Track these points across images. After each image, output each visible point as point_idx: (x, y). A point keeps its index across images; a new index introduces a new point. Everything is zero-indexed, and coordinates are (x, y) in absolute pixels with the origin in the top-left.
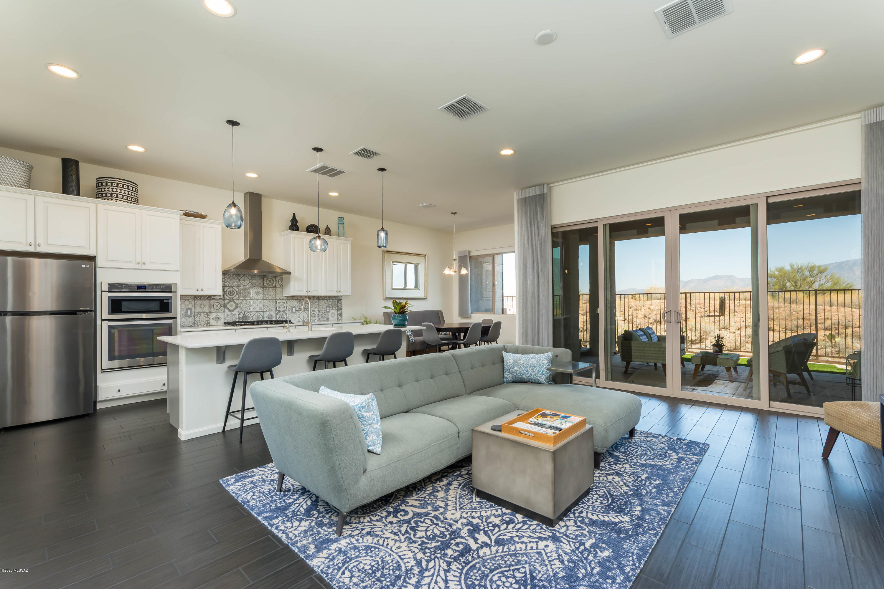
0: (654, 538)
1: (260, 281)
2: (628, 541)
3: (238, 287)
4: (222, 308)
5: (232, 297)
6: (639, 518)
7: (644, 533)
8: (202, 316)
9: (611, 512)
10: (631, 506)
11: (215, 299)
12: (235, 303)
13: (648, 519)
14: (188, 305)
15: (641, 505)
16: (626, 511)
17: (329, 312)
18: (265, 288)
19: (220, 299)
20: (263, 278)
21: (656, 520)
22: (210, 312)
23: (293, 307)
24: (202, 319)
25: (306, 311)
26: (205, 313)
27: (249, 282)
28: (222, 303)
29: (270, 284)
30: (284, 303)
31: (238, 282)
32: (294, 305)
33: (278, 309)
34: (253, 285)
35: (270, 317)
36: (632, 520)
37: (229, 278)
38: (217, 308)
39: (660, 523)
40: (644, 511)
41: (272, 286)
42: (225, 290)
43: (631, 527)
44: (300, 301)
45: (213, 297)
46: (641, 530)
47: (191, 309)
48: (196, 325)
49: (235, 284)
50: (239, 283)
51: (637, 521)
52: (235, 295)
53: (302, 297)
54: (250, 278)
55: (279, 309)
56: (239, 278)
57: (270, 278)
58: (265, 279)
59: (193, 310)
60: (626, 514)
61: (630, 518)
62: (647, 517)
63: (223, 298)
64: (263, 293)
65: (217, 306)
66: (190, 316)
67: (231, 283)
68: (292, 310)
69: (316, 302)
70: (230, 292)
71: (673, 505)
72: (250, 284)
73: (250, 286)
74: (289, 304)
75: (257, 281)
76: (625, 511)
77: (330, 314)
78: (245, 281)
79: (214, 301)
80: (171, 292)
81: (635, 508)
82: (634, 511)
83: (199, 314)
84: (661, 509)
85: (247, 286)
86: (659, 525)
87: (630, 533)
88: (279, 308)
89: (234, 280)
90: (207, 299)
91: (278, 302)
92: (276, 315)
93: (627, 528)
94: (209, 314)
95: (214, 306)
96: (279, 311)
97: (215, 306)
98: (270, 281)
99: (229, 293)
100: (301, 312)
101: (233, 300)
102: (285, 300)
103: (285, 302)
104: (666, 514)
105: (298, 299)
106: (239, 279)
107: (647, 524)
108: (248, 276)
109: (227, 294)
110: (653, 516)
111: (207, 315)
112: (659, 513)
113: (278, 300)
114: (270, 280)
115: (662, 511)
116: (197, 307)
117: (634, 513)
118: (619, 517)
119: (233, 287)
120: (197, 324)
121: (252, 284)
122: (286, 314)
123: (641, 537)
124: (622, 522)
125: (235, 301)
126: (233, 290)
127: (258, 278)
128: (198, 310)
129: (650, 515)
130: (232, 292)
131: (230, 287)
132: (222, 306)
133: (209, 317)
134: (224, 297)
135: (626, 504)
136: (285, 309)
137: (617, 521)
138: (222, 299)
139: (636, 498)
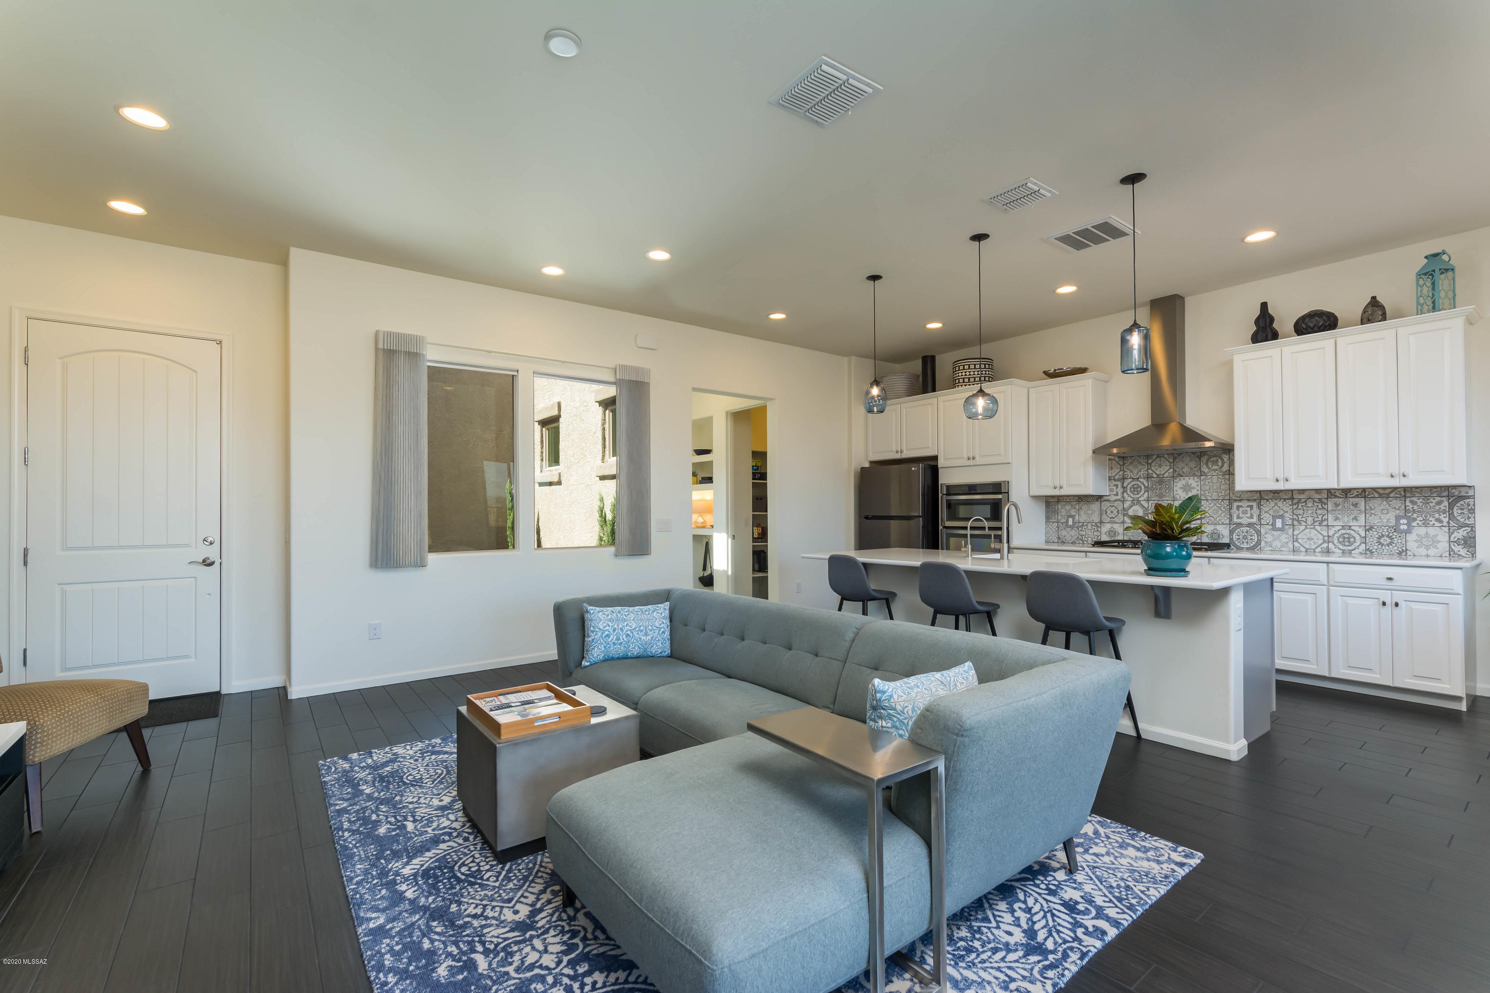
0: (348, 873)
1: (1192, 464)
2: (375, 853)
3: (1148, 478)
4: (1121, 516)
5: (1137, 496)
6: (394, 883)
7: (366, 872)
8: (1090, 527)
9: (437, 864)
10: (424, 890)
11: (1108, 501)
12: (1143, 506)
13: (380, 890)
14: (1069, 511)
15: (412, 902)
16: (420, 879)
17: (1408, 531)
18: (1203, 477)
19: (1116, 500)
20: (1200, 457)
21: (366, 896)
22: (1101, 522)
23: (1275, 518)
24: (1090, 533)
25: (1318, 528)
26: (1094, 524)
27: (1168, 467)
28: (1120, 508)
29: (1214, 467)
30: (1251, 507)
31: (1148, 469)
32: (1281, 512)
33: (1235, 520)
34: (1177, 473)
35: (1215, 536)
36: (397, 874)
37: (1131, 463)
38: (1112, 515)
39: (358, 896)
40: (401, 897)
41: (1222, 472)
42: (1125, 486)
43: (390, 867)
44: (1298, 503)
45: (1105, 498)
46: (374, 873)
47: (1073, 517)
48: (1081, 542)
49: (1143, 473)
50: (1150, 471)
51: (392, 877)
52: (1142, 493)
53: (1307, 493)
54: (1171, 460)
55: (1239, 521)
56: (1150, 461)
57: (1215, 456)
58: (1204, 459)
59: (1077, 517)
60: (415, 875)
61: (403, 875)
62: (384, 892)
63: (1122, 499)
64: (1199, 488)
65: (1112, 512)
66: (1072, 527)
67: (1135, 471)
68: (1273, 524)
69: (1355, 505)
70: (1134, 488)
71: (366, 939)
72: (1172, 470)
73: (1171, 475)
74: (1264, 509)
75: (1187, 465)
76: (423, 877)
77: (1411, 538)
78: (1160, 466)
79: (1108, 504)
80: (1000, 493)
81: (414, 892)
82: (410, 886)
83: (1085, 524)
84: (378, 917)
85: (1165, 476)
86: (357, 893)
87: (382, 861)
88: (1238, 517)
89: (1140, 467)
90: (1097, 500)
91: (1235, 504)
92: (1231, 532)
93: (393, 863)
94: (1099, 525)
95: (1106, 512)
96: (1239, 525)
97: (1109, 512)
98: (1216, 462)
99: (1132, 490)
100: (1302, 528)
101: (1139, 502)
102: (1254, 500)
103: (1254, 504)
104: (362, 914)
105: (1292, 499)
106: (1150, 464)
107: (374, 884)
108: (1166, 456)
109: (1129, 491)
110: (379, 899)
111: (1097, 526)
112: (376, 909)
113: (1235, 500)
114: (1215, 459)
115: (374, 915)
116: (1082, 512)
117: (408, 885)
118: (418, 867)
119: (1138, 478)
120: (1082, 540)
121: (1175, 471)
122: (1259, 533)
123: (365, 866)
124: (407, 863)
125: (1143, 503)
126: (1139, 483)
127: (1189, 459)
128: (1083, 518)
129: (382, 898)
130: (1137, 488)
131: (1133, 479)
132: (1120, 512)
133: (1099, 529)
134: (1123, 497)
135: (434, 886)
136: (1255, 520)
137: (413, 861)
138: (1119, 500)
139: (433, 906)
